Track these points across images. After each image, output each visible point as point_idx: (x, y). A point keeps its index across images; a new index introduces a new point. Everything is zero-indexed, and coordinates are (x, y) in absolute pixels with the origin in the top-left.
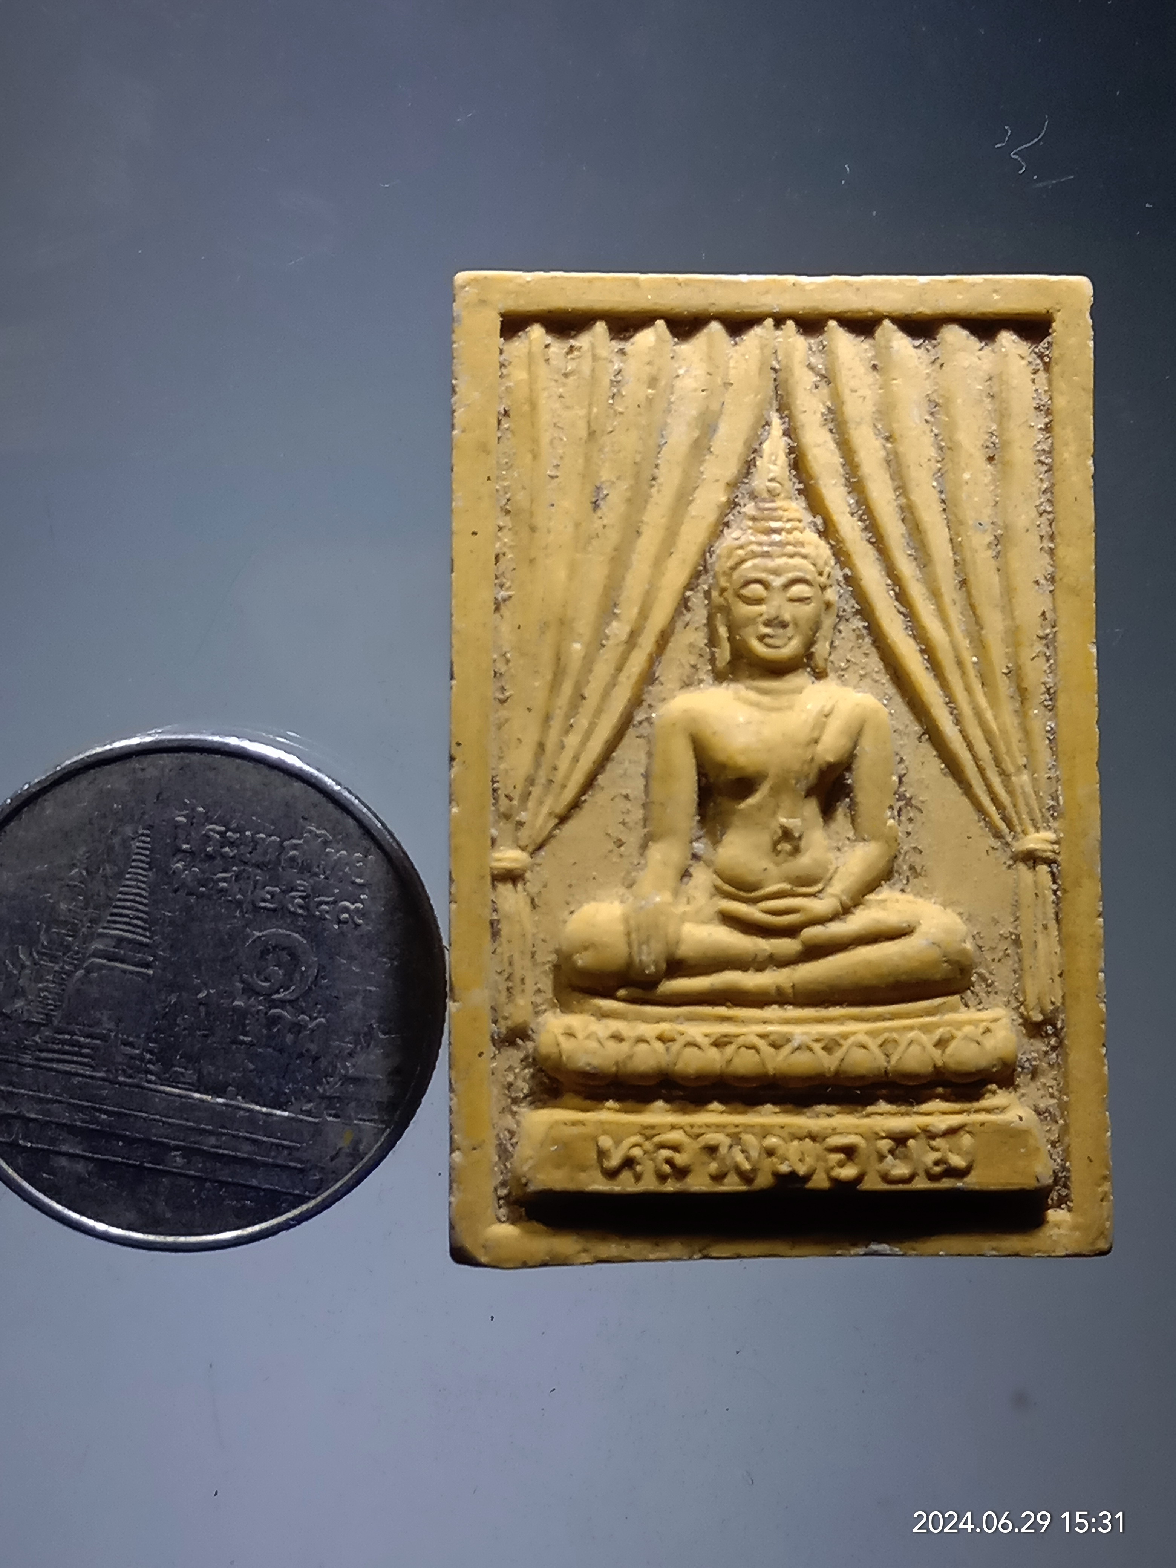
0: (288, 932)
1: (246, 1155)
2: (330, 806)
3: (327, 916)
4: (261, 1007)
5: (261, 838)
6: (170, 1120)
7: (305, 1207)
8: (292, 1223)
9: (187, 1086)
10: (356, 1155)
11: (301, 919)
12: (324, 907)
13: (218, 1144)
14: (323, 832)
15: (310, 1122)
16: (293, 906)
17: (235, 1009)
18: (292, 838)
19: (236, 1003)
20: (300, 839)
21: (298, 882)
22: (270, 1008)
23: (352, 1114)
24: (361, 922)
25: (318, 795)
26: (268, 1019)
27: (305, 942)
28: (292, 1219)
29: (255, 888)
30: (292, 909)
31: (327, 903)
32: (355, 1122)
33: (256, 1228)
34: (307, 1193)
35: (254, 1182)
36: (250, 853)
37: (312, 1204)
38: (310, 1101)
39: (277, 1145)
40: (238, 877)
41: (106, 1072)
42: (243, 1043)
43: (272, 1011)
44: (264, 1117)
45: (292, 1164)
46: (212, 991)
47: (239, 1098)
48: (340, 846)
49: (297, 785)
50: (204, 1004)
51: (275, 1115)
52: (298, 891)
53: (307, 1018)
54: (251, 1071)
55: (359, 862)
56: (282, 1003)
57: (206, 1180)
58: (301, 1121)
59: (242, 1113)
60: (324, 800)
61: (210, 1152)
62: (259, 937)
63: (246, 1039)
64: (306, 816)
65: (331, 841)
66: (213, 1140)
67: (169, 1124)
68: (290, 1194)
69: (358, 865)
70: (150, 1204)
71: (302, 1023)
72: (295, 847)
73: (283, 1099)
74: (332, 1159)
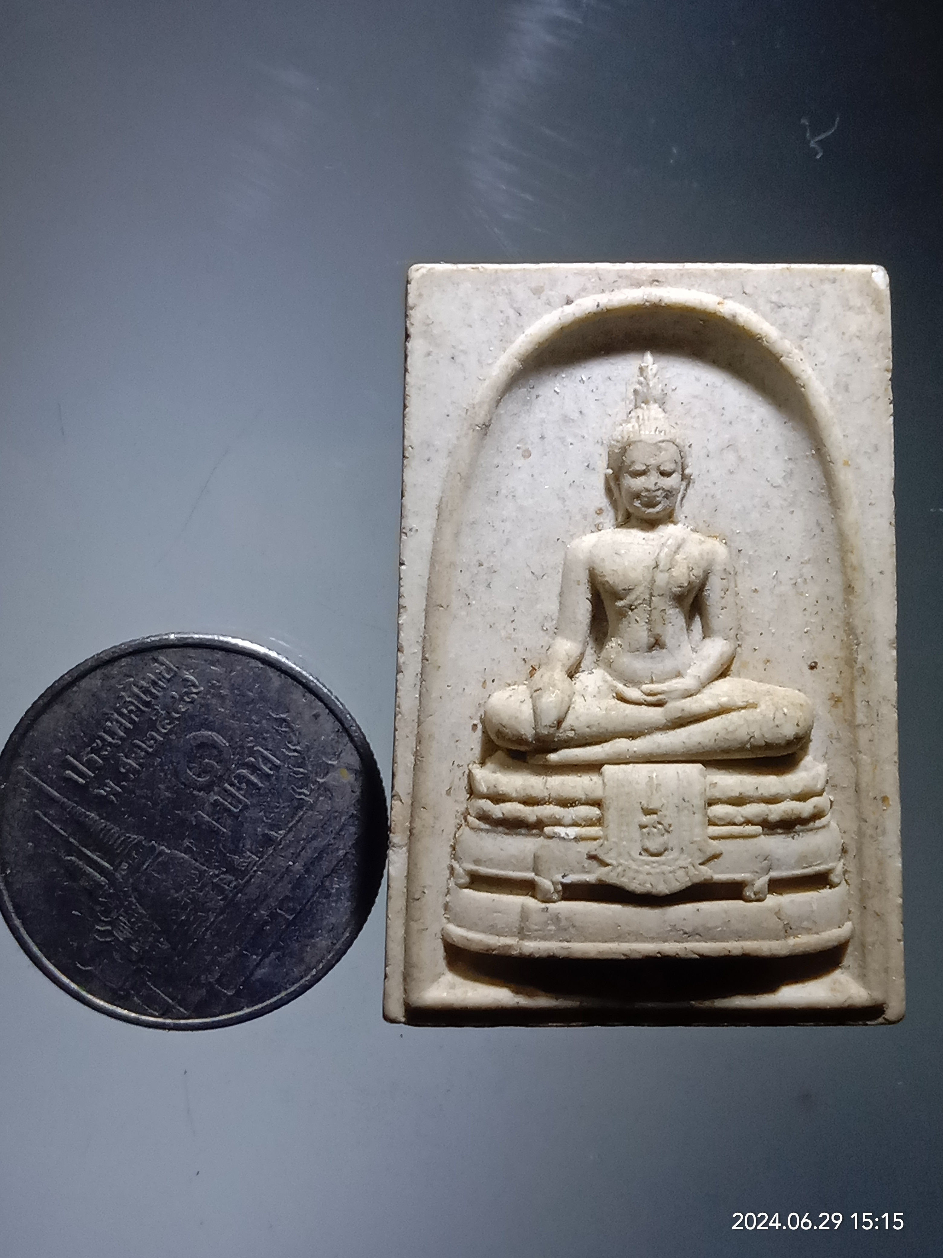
1: (319, 849)
2: (109, 668)
3: (183, 710)
16: (165, 729)
17: (216, 803)
23: (331, 762)
27: (195, 733)
41: (213, 913)
49: (83, 683)
59: (290, 836)
74: (354, 792)
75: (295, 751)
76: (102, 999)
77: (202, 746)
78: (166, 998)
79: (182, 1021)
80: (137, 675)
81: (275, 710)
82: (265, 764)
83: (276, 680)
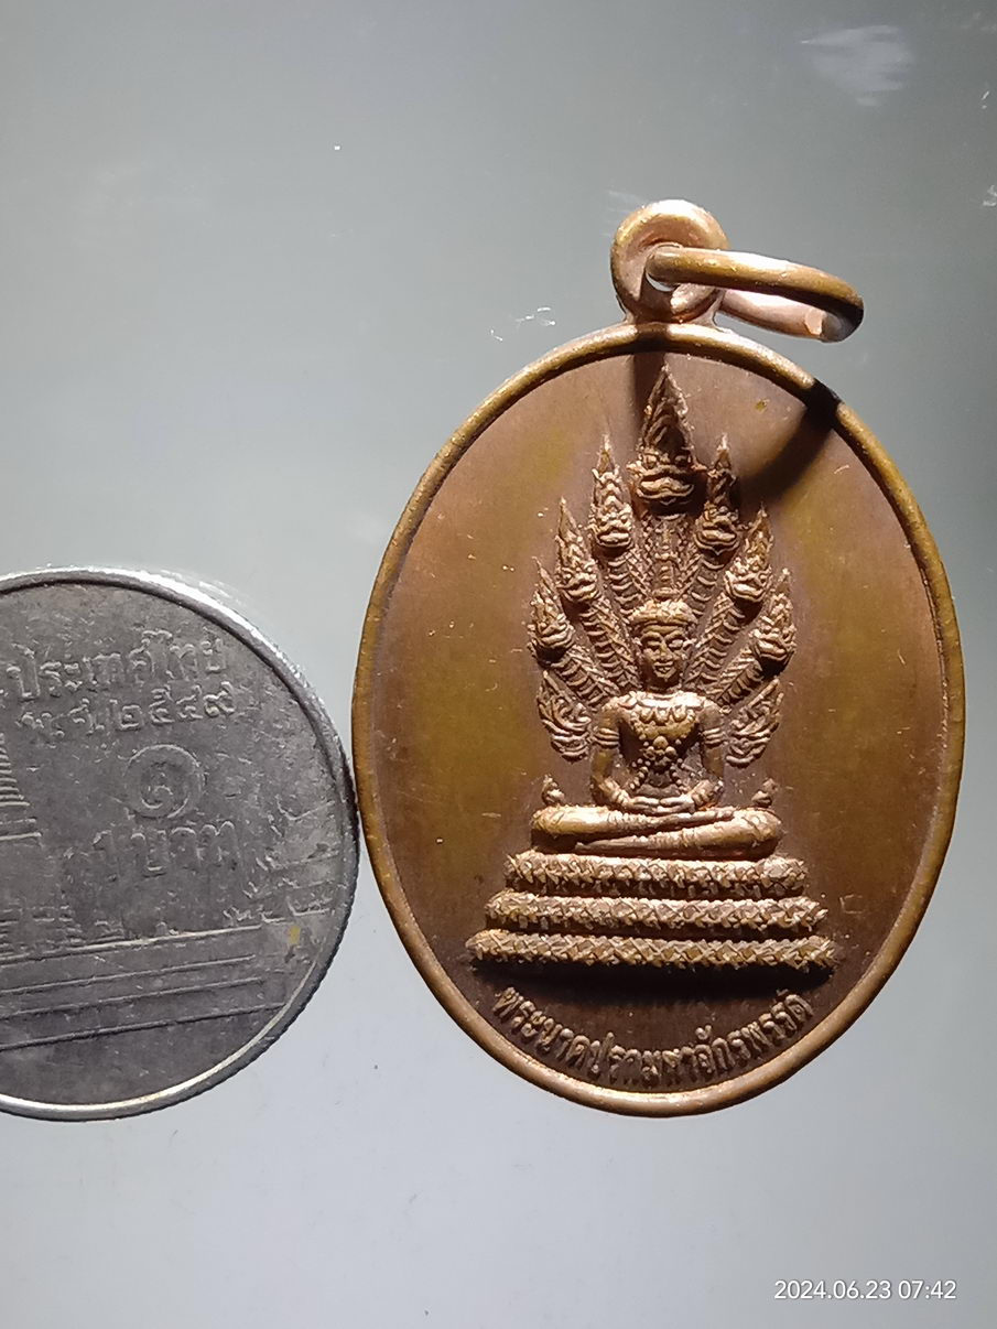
0: (161, 746)
1: (197, 987)
2: (159, 601)
3: (194, 716)
4: (160, 832)
5: (100, 660)
6: (110, 977)
7: (277, 1018)
8: (269, 1039)
9: (114, 938)
10: (310, 949)
11: (170, 728)
12: (187, 708)
13: (167, 984)
14: (161, 632)
15: (251, 931)
16: (156, 717)
17: (135, 843)
18: (133, 649)
19: (134, 836)
20: (139, 647)
21: (154, 691)
22: (171, 828)
23: (292, 909)
24: (232, 710)
25: (145, 595)
26: (171, 841)
27: (182, 750)
28: (266, 1035)
29: (111, 710)
30: (156, 721)
31: (191, 703)
32: (296, 914)
33: (236, 1056)
34: (275, 1004)
35: (216, 1011)
36: (95, 679)
37: (282, 1013)
38: (242, 911)
39: (225, 965)
40: (91, 708)
41: (28, 950)
42: (156, 874)
43: (173, 831)
44: (203, 942)
45: (249, 980)
46: (104, 832)
47: (172, 931)
48: (182, 640)
49: (118, 593)
50: (102, 849)
51: (213, 936)
52: (157, 700)
53: (212, 827)
54: (173, 900)
55: (207, 650)
56: (181, 820)
57: (167, 1025)
58: (243, 931)
59: (181, 945)
60: (150, 599)
61: (161, 997)
62: (133, 761)
63: (158, 868)
64: (137, 622)
65: (172, 639)
66: (159, 983)
67: (110, 981)
68: (257, 1011)
69: (205, 652)
70: (120, 1069)
71: (208, 833)
72: (138, 657)
73: (216, 918)
74: (287, 962)
75: (267, 863)
77: (177, 770)
80: (179, 637)
81: (285, 805)
82: (224, 849)
83: (315, 775)
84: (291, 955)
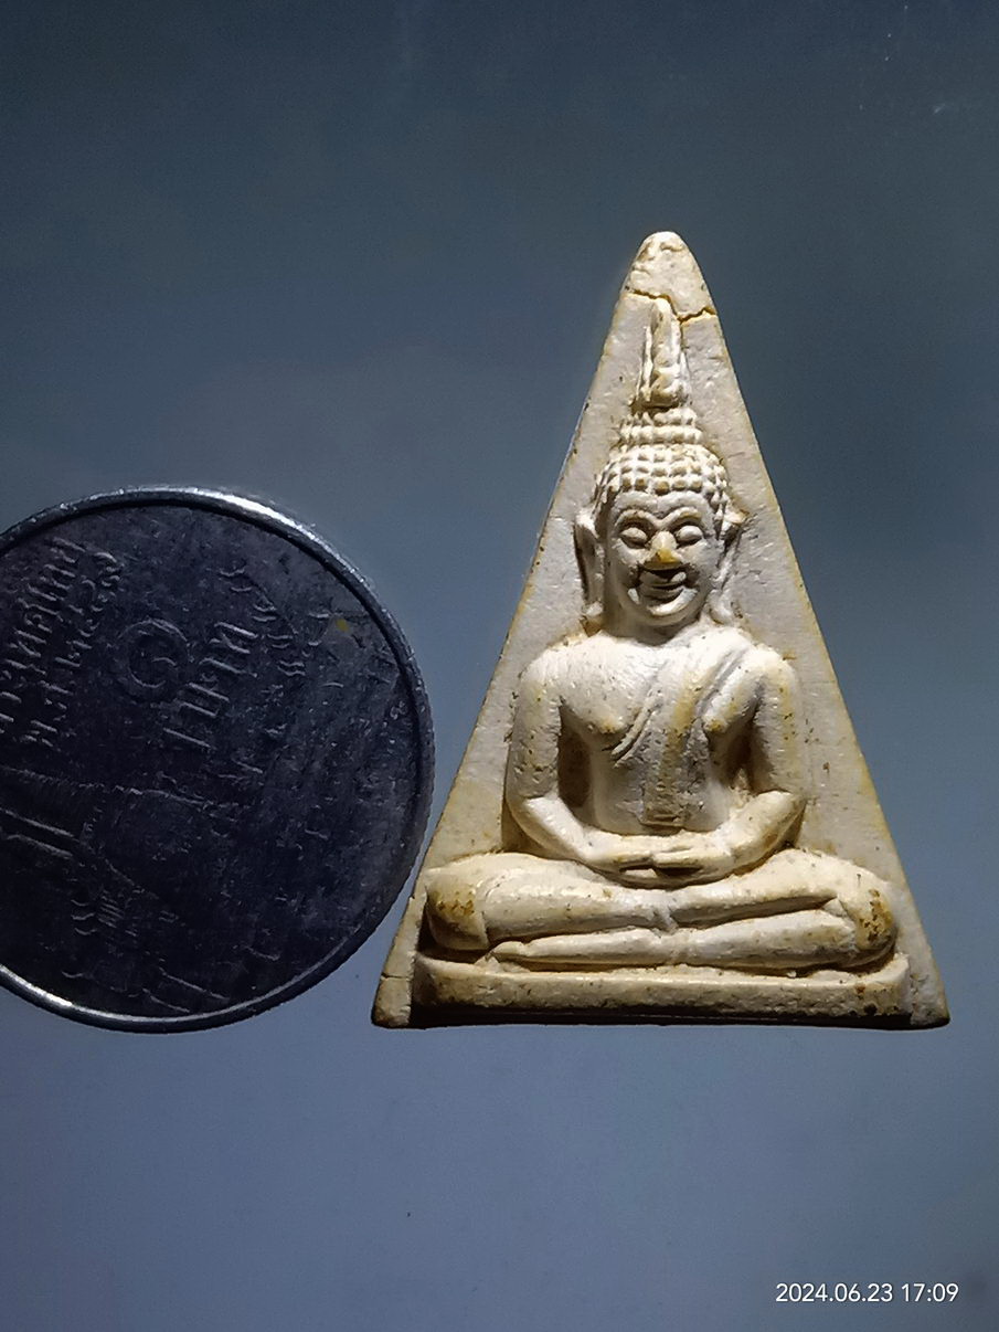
75: (269, 613)
76: (110, 1011)
77: (144, 641)
78: (195, 987)
79: (223, 1012)
80: (31, 571)
81: (228, 567)
82: (234, 643)
83: (216, 525)
84: (359, 641)
